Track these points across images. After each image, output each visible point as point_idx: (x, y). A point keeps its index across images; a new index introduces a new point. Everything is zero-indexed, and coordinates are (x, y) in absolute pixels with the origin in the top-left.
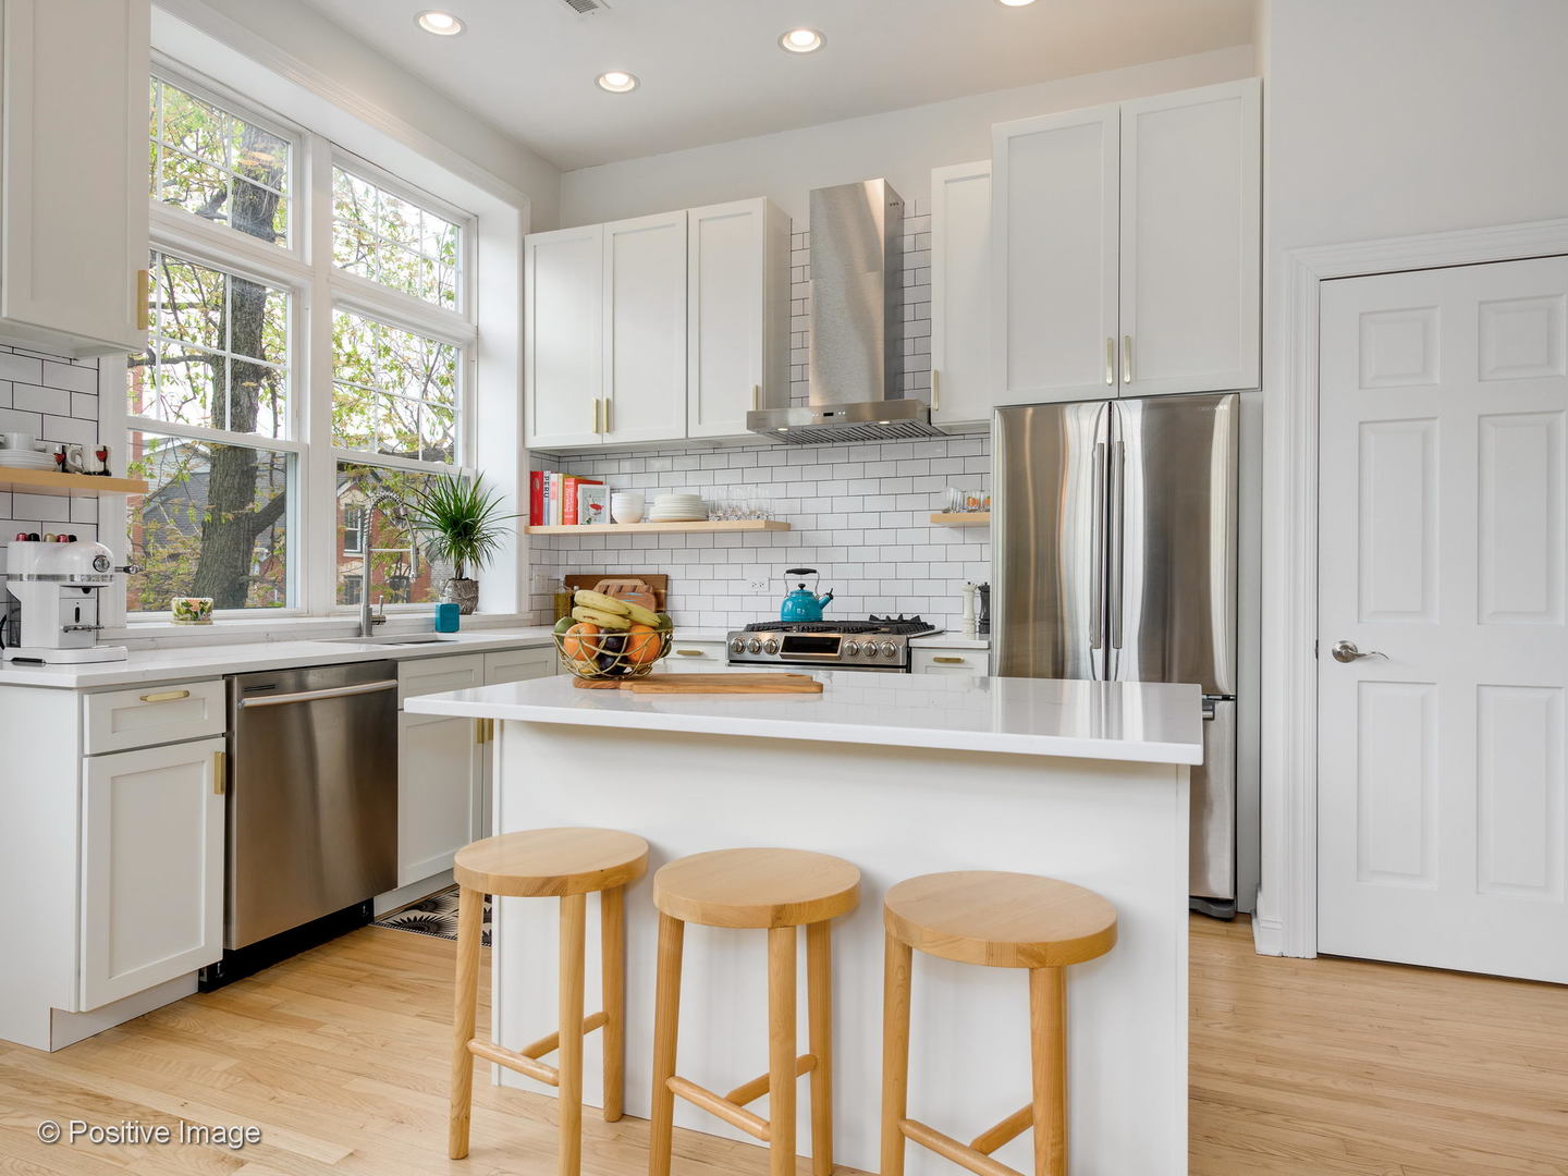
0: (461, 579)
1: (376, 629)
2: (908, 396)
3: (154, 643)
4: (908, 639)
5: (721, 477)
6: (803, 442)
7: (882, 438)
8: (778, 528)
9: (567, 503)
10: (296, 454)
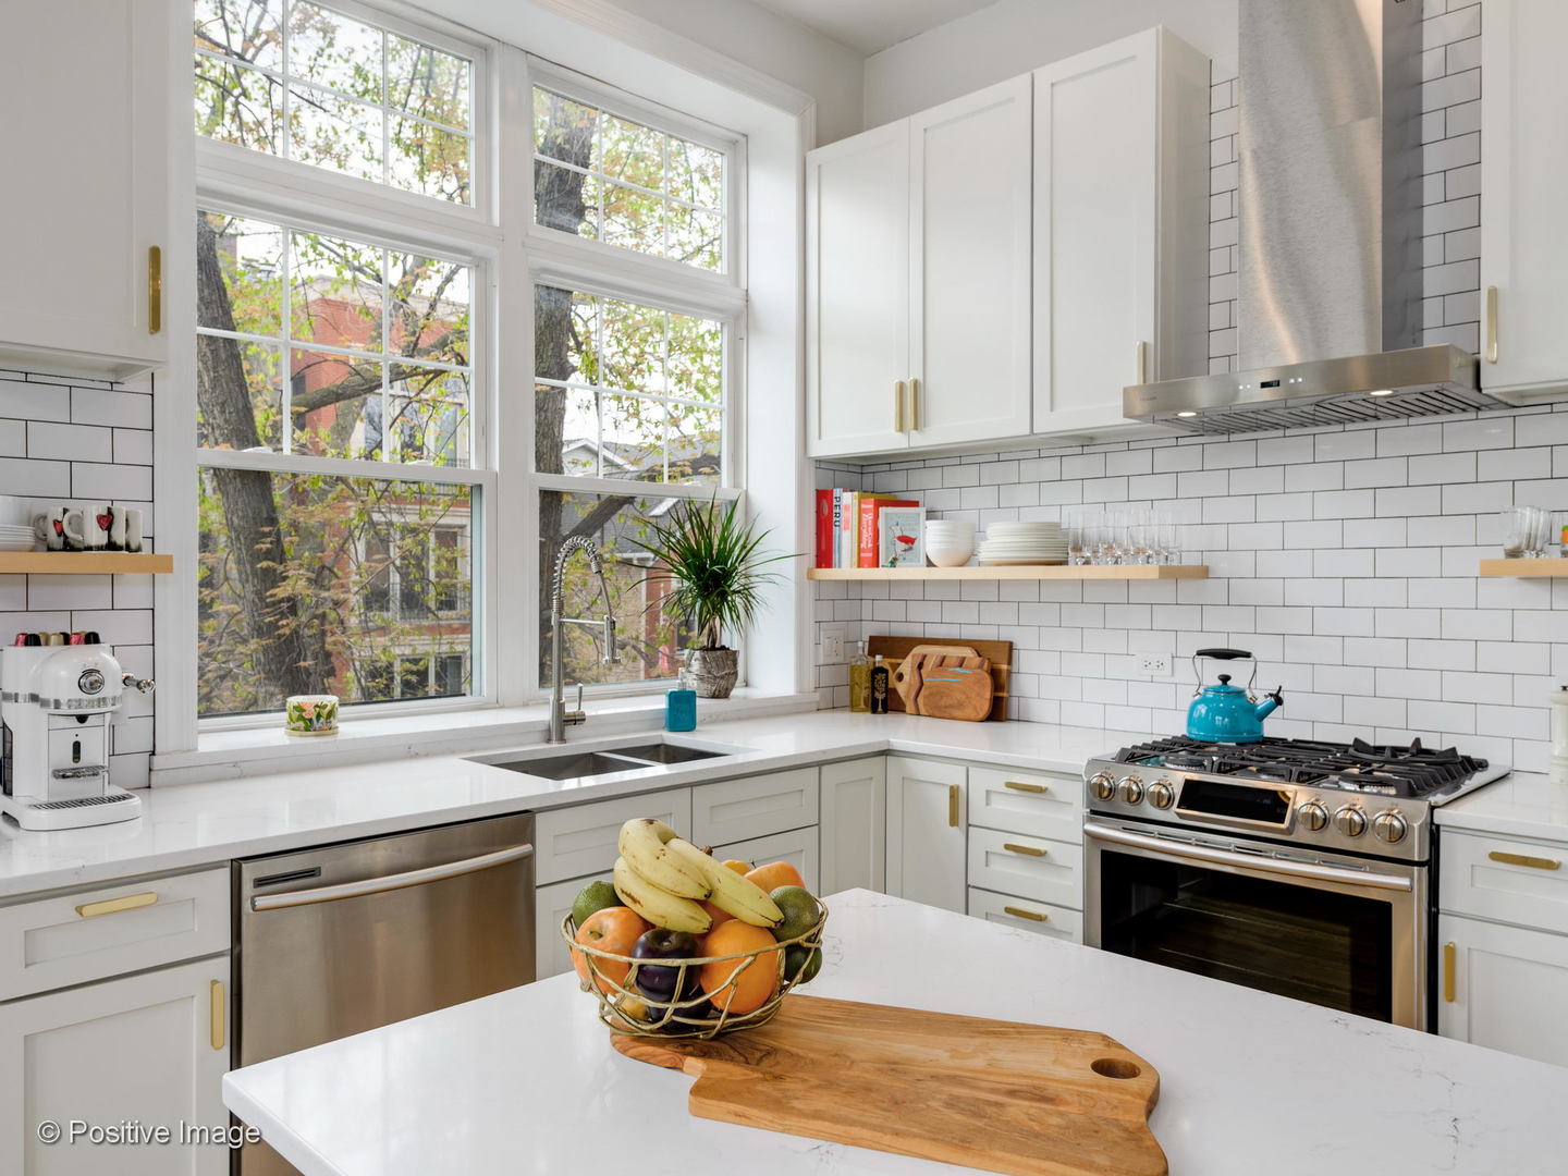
0: (713, 648)
1: (570, 731)
2: (1431, 340)
3: (238, 769)
4: (1432, 808)
5: (1094, 491)
6: (1229, 432)
7: (1376, 418)
8: (1185, 575)
9: (864, 539)
10: (480, 486)
